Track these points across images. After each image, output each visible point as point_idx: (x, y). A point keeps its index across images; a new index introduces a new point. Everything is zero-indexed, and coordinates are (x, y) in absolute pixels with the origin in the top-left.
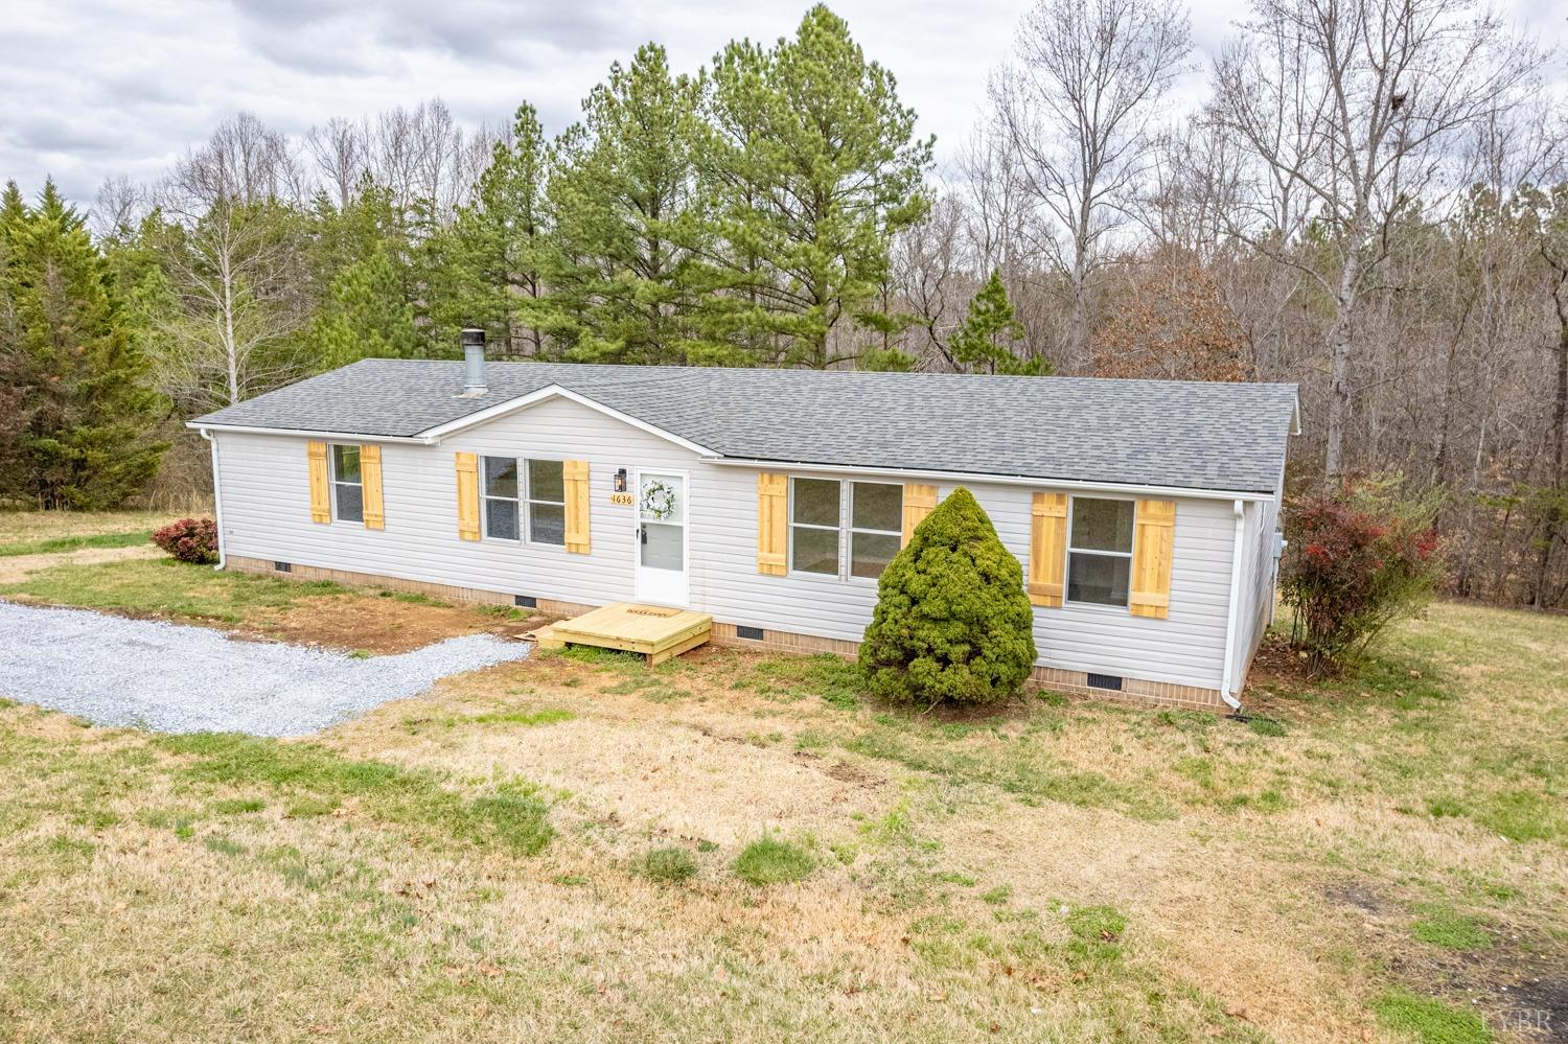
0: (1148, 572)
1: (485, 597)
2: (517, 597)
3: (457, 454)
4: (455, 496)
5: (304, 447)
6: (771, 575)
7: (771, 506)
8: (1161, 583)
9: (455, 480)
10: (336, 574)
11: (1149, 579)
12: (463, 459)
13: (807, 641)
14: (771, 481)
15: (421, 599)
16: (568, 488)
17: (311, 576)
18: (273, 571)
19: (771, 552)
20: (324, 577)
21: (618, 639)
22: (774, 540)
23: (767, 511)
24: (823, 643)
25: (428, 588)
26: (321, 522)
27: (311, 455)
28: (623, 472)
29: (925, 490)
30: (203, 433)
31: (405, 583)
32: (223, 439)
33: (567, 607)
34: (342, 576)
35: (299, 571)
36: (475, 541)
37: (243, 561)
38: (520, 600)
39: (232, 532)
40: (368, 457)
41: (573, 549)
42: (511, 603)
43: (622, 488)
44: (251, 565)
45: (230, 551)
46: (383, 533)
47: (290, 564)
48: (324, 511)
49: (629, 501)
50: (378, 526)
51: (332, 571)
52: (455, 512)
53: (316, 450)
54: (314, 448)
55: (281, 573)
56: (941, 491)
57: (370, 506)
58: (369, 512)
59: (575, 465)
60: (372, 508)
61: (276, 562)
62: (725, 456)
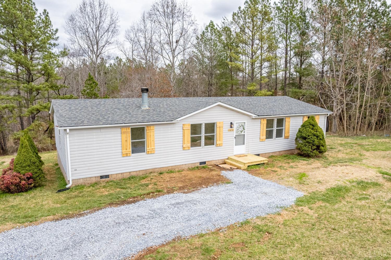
1: (190, 165)
2: (200, 163)
3: (183, 125)
4: (183, 137)
5: (119, 130)
6: (262, 141)
7: (263, 126)
10: (131, 173)
12: (185, 126)
13: (268, 154)
14: (264, 120)
16: (216, 130)
19: (263, 136)
22: (263, 133)
24: (271, 154)
25: (170, 168)
26: (127, 156)
27: (122, 133)
28: (232, 123)
29: (288, 118)
31: (162, 169)
33: (215, 162)
34: (135, 173)
35: (114, 177)
36: (189, 150)
37: (82, 180)
38: (201, 163)
39: (76, 170)
40: (150, 130)
41: (218, 145)
42: (198, 165)
43: (231, 127)
44: (87, 180)
45: (74, 178)
46: (154, 154)
47: (108, 175)
48: (129, 152)
49: (233, 130)
50: (152, 152)
51: (130, 172)
52: (182, 142)
53: (126, 131)
54: (124, 130)
55: (104, 179)
56: (291, 118)
57: (149, 146)
58: (150, 148)
59: (220, 123)
60: (151, 147)
61: (101, 176)
62: (258, 116)
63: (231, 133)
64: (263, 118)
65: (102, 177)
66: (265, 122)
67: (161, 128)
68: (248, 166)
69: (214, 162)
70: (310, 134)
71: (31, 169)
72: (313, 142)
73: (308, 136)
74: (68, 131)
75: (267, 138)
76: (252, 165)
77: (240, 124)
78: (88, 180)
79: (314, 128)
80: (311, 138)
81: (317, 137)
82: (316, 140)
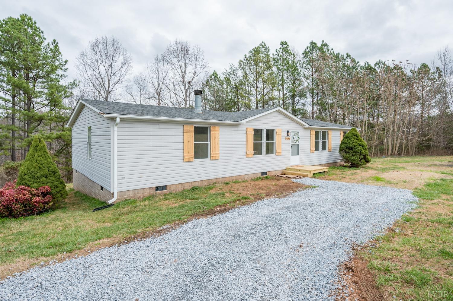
1: (253, 176)
2: (262, 173)
3: (247, 128)
4: (245, 143)
6: (312, 152)
7: (312, 137)
9: (246, 137)
10: (193, 184)
12: (249, 130)
14: (313, 131)
15: (237, 182)
16: (277, 137)
18: (155, 192)
19: (312, 147)
21: (323, 169)
22: (313, 144)
25: (234, 178)
26: (189, 161)
29: (330, 132)
34: (197, 184)
35: (172, 188)
36: (252, 157)
37: (131, 192)
39: (124, 178)
41: (278, 154)
42: (260, 175)
43: (288, 135)
44: (138, 193)
45: (121, 189)
46: (218, 161)
47: (166, 186)
48: (192, 156)
49: (289, 139)
50: (217, 158)
51: (192, 182)
52: (245, 148)
53: (189, 129)
54: (187, 128)
55: (160, 192)
56: (332, 132)
57: (214, 150)
58: (214, 153)
59: (279, 130)
60: (215, 152)
61: (156, 187)
62: (310, 126)
63: (287, 142)
64: (313, 128)
65: (157, 188)
66: (313, 133)
67: (226, 130)
68: (314, 174)
69: (274, 172)
70: (356, 144)
71: (48, 180)
73: (355, 146)
74: (118, 120)
75: (315, 150)
76: (316, 173)
77: (295, 133)
78: (140, 192)
82: (362, 150)
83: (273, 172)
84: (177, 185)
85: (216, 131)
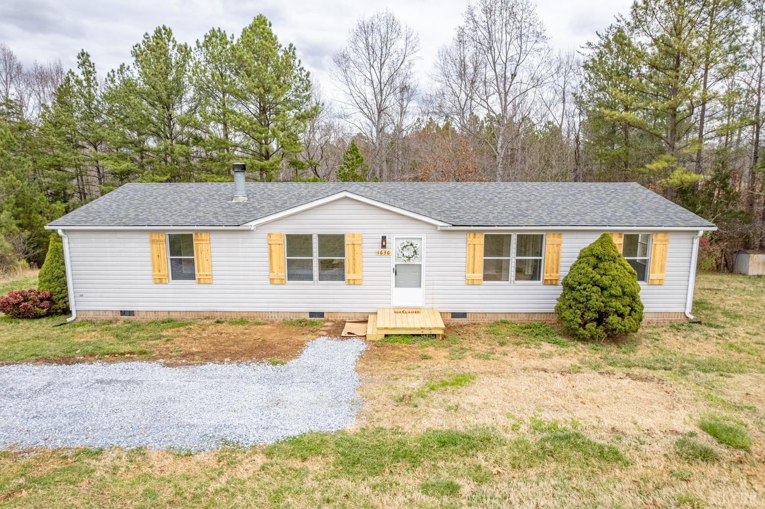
0: (657, 265)
1: (287, 316)
2: (310, 313)
3: (269, 235)
4: (267, 259)
5: (147, 237)
6: (473, 285)
7: (474, 249)
8: (662, 269)
9: (267, 250)
10: (171, 314)
11: (657, 267)
12: (273, 238)
13: (491, 315)
14: (475, 237)
15: (242, 321)
16: (348, 250)
17: (151, 317)
18: (120, 317)
19: (474, 273)
20: (162, 317)
21: (422, 328)
22: (476, 267)
23: (472, 252)
24: (500, 315)
25: (245, 314)
26: (161, 283)
27: (153, 241)
28: (384, 238)
29: (556, 236)
30: (60, 232)
31: (227, 314)
32: (71, 236)
33: (347, 315)
34: (177, 315)
35: (142, 315)
36: (282, 284)
37: (92, 313)
38: (312, 314)
39: (82, 295)
40: (200, 240)
41: (352, 282)
42: (307, 317)
43: (384, 247)
44: (100, 315)
45: (79, 308)
46: (211, 286)
47: (133, 311)
48: (164, 276)
49: (388, 253)
50: (207, 281)
51: (169, 312)
52: (267, 268)
53: (160, 237)
54: (155, 237)
55: (126, 317)
56: (564, 236)
57: (201, 269)
58: (201, 273)
59: (353, 235)
60: (204, 271)
61: (121, 311)
62: (453, 225)
63: (384, 258)
64: (475, 232)
65: (123, 313)
66: (480, 240)
67: (224, 238)
68: (386, 336)
69: (343, 315)
70: (584, 280)
71: (51, 285)
72: (588, 300)
73: (580, 284)
75: (486, 278)
76: (400, 335)
77: (405, 241)
79: (601, 265)
80: (585, 289)
81: (603, 289)
82: (594, 296)
83: (339, 315)
84: (148, 313)
85: (202, 240)
